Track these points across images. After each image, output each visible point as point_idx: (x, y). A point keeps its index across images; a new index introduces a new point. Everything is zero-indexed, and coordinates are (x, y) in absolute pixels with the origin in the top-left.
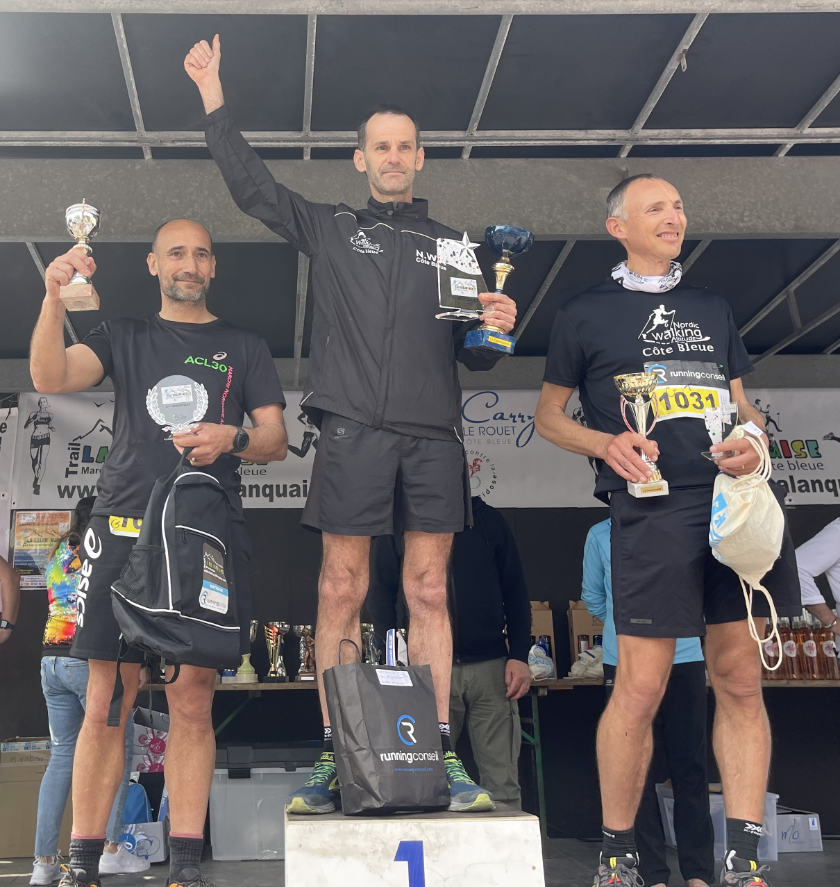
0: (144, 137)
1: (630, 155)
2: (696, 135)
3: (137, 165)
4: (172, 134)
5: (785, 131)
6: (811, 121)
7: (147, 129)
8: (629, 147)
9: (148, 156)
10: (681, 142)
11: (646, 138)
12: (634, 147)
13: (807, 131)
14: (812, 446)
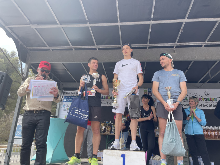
0: (96, 46)
1: (176, 47)
2: (187, 44)
3: (96, 51)
4: (101, 46)
5: (203, 43)
6: (207, 41)
7: (97, 45)
8: (175, 46)
9: (97, 49)
10: (184, 45)
11: (178, 44)
12: (176, 46)
13: (207, 42)
14: (215, 99)
